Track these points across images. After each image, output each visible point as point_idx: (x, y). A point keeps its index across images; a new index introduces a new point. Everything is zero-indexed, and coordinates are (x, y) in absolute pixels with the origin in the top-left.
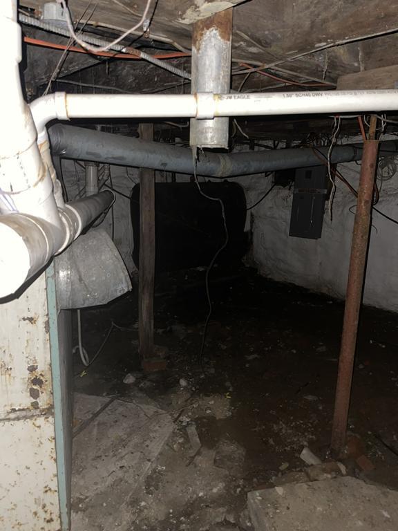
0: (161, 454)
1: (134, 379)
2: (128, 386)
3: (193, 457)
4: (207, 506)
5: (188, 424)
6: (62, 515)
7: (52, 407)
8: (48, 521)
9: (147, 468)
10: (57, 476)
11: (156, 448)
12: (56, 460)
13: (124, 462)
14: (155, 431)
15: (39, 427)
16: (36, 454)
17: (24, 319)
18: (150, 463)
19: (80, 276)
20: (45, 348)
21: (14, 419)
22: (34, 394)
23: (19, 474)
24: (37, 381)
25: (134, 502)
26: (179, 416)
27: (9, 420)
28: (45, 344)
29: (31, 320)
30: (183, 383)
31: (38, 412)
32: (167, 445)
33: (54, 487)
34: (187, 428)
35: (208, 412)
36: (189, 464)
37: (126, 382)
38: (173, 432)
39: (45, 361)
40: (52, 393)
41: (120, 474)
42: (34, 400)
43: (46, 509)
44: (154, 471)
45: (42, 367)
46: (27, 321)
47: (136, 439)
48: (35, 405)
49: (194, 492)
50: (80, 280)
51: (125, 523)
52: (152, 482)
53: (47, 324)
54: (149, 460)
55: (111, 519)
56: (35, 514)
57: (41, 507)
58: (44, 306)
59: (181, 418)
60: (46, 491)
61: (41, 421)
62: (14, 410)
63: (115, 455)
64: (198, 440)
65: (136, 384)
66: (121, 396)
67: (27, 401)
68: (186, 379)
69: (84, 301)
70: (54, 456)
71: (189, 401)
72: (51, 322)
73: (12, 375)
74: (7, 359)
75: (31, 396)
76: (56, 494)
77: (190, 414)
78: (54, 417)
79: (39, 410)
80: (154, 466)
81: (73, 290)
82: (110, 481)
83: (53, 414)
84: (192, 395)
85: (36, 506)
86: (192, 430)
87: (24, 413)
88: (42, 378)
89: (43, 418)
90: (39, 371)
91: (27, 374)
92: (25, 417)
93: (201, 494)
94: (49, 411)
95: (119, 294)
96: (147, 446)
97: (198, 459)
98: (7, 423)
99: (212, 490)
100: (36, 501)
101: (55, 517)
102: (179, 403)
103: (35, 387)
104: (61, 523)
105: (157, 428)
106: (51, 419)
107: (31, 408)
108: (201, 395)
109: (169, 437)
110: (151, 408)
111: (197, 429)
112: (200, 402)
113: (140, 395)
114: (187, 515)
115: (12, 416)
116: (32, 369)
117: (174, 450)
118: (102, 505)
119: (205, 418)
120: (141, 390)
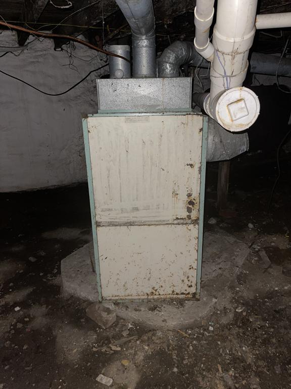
0: (243, 264)
1: (216, 221)
2: (212, 225)
3: (267, 269)
4: (282, 295)
5: (259, 250)
6: (197, 284)
7: (198, 219)
8: (189, 287)
9: (237, 271)
10: (197, 260)
11: (240, 261)
12: (197, 251)
13: (220, 266)
14: (238, 252)
15: (190, 230)
16: (187, 245)
17: (188, 165)
18: (238, 268)
19: (221, 139)
20: (197, 183)
21: (176, 224)
22: (189, 210)
23: (176, 256)
24: (191, 203)
25: (232, 288)
26: (252, 245)
27: (174, 224)
28: (197, 180)
29: (191, 165)
30: (251, 226)
31: (189, 221)
32: (247, 260)
33: (195, 267)
34: (259, 252)
35: (273, 244)
36: (265, 272)
37: (210, 223)
38: (250, 254)
39: (197, 191)
40: (199, 211)
41: (220, 271)
42: (189, 214)
43: (189, 279)
44: (241, 273)
45: (195, 195)
46: (189, 166)
47: (225, 255)
48: (189, 217)
49: (271, 287)
50: (221, 142)
51: (228, 297)
52: (241, 279)
53: (200, 168)
54: (237, 267)
55: (220, 294)
56: (183, 281)
57: (186, 278)
58: (199, 157)
59: (254, 246)
60: (190, 269)
61: (191, 226)
62: (177, 219)
63: (213, 262)
64: (268, 260)
65: (218, 224)
66: (209, 231)
67: (185, 214)
68: (252, 223)
69: (220, 156)
70: (197, 248)
71: (257, 237)
72: (202, 168)
73: (178, 198)
74: (176, 188)
75: (188, 211)
76: (196, 271)
77: (259, 244)
78: (198, 225)
79: (190, 220)
80: (241, 270)
81: (215, 148)
82: (214, 274)
83: (198, 224)
84: (258, 234)
85: (184, 276)
86: (263, 254)
87: (182, 221)
88: (194, 201)
89: (192, 225)
90: (193, 197)
91: (185, 198)
92: (183, 224)
93: (276, 289)
94: (195, 222)
95: (241, 153)
96: (234, 259)
97: (270, 270)
98: (173, 226)
99: (283, 287)
100: (184, 274)
101: (193, 284)
102: (250, 237)
103: (190, 206)
104: (196, 289)
105: (238, 250)
106: (197, 226)
107: (187, 218)
108: (265, 234)
109: (247, 256)
110: (232, 239)
111: (266, 253)
112: (266, 238)
113: (221, 231)
114: (270, 298)
115: (176, 222)
116: (189, 195)
117: (252, 263)
118: (213, 286)
119: (271, 247)
120: (221, 228)
